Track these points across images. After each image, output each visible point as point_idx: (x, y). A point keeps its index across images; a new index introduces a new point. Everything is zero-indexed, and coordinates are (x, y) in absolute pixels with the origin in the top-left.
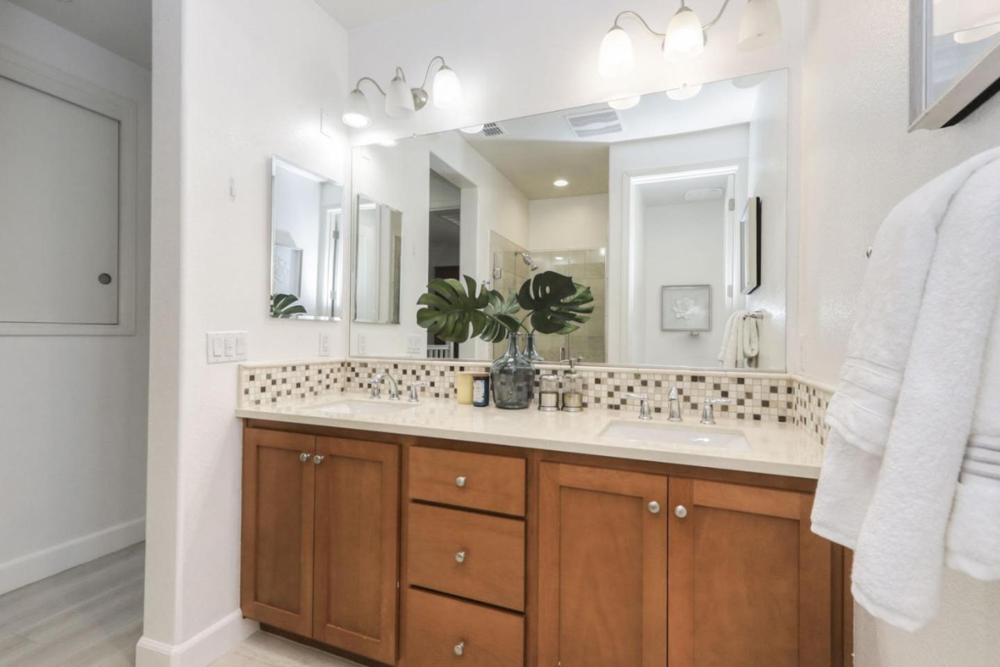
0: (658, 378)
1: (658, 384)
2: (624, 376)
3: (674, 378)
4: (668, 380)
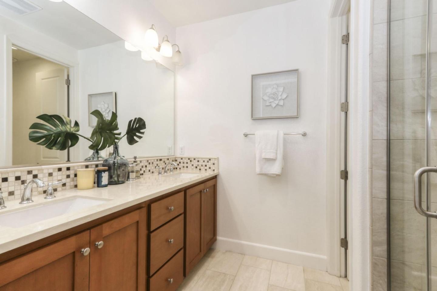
0: (153, 161)
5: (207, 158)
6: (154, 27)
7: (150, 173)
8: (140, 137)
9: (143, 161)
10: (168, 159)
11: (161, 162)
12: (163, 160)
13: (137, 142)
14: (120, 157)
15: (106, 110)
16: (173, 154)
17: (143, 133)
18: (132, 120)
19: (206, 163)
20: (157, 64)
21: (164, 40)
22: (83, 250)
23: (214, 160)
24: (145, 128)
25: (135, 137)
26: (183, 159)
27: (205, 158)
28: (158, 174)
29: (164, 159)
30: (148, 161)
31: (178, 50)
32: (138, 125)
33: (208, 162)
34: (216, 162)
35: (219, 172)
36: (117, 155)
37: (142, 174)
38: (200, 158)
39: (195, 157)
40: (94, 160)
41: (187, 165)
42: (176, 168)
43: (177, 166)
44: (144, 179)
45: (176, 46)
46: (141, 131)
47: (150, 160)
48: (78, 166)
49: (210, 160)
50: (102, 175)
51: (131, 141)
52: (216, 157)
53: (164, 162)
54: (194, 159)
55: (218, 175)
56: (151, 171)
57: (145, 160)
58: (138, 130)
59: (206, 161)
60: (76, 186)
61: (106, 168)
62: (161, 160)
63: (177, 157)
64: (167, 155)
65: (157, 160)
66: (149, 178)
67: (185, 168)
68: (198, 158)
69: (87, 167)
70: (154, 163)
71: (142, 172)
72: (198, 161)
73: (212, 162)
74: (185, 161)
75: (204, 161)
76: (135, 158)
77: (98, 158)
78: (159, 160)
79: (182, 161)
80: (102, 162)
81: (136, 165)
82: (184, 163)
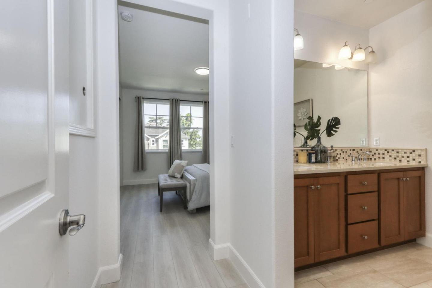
0: (346, 150)
1: (346, 152)
2: (339, 150)
3: (349, 150)
4: (348, 151)
5: (410, 150)
6: (347, 44)
7: (343, 159)
8: (336, 131)
9: (338, 149)
10: (361, 150)
11: (354, 152)
12: (356, 150)
13: (334, 135)
14: (322, 145)
15: (304, 114)
16: (367, 146)
17: (338, 128)
18: (330, 120)
19: (408, 154)
20: (349, 70)
21: (356, 49)
22: (311, 187)
23: (419, 151)
24: (340, 124)
25: (332, 132)
26: (379, 150)
27: (407, 150)
28: (351, 161)
29: (358, 149)
30: (342, 150)
31: (371, 50)
32: (334, 123)
33: (411, 153)
34: (423, 153)
35: (428, 165)
36: (320, 144)
37: (338, 160)
38: (400, 149)
39: (393, 148)
40: (305, 147)
41: (383, 156)
42: (371, 159)
43: (371, 157)
44: (339, 164)
45: (370, 47)
46: (337, 127)
47: (344, 149)
48: (298, 150)
49: (414, 151)
50: (312, 156)
51: (329, 134)
52: (421, 148)
53: (357, 152)
54: (393, 150)
55: (427, 167)
56: (345, 158)
57: (340, 149)
58: (334, 126)
59: (408, 153)
60: (297, 161)
61: (314, 152)
62: (354, 150)
63: (371, 148)
64: (360, 146)
65: (350, 150)
66: (343, 164)
67: (381, 159)
68: (396, 149)
69: (302, 150)
70: (347, 152)
71: (337, 158)
72: (398, 152)
73: (417, 153)
74: (381, 152)
75: (405, 153)
76: (332, 147)
77: (307, 146)
78: (352, 150)
79: (377, 152)
80: (310, 148)
81: (333, 152)
82: (379, 154)
